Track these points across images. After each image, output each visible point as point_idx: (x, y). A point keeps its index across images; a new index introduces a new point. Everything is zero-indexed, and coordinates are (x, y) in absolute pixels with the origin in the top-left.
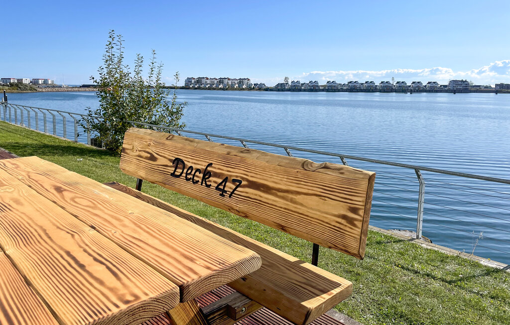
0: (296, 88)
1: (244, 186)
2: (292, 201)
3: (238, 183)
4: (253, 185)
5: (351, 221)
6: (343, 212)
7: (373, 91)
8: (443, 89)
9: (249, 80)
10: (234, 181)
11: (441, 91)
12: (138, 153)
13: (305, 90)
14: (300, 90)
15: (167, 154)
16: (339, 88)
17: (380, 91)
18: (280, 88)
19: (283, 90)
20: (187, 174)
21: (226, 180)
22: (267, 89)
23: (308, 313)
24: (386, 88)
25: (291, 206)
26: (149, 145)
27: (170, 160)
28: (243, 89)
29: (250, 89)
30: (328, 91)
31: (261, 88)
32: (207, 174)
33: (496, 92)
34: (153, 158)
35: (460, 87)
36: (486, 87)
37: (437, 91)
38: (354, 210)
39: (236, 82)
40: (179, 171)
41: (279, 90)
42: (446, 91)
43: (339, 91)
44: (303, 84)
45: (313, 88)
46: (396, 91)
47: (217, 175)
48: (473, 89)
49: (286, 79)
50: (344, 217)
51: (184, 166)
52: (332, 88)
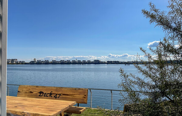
0: (39, 63)
1: (62, 95)
2: (73, 96)
3: (60, 95)
4: (64, 95)
5: (85, 98)
6: (83, 96)
7: (70, 64)
8: (92, 63)
9: (16, 60)
10: (59, 95)
11: (92, 64)
12: (25, 92)
13: (43, 64)
14: (41, 64)
15: (37, 91)
16: (57, 63)
17: (72, 64)
18: (32, 63)
19: (33, 64)
20: (44, 95)
21: (57, 95)
22: (26, 64)
23: (81, 112)
24: (74, 63)
25: (73, 97)
26: (30, 89)
27: (38, 92)
28: (14, 64)
29: (17, 63)
30: (53, 64)
31: (23, 63)
32: (51, 94)
33: (107, 64)
34: (31, 92)
35: (97, 62)
36: (104, 62)
37: (90, 64)
38: (85, 96)
39: (10, 61)
40: (41, 95)
41: (31, 64)
42: (93, 64)
43: (57, 64)
44: (42, 61)
45: (47, 63)
46: (78, 64)
47: (54, 94)
48: (101, 63)
49: (35, 59)
50: (84, 97)
51: (43, 93)
52: (54, 63)
